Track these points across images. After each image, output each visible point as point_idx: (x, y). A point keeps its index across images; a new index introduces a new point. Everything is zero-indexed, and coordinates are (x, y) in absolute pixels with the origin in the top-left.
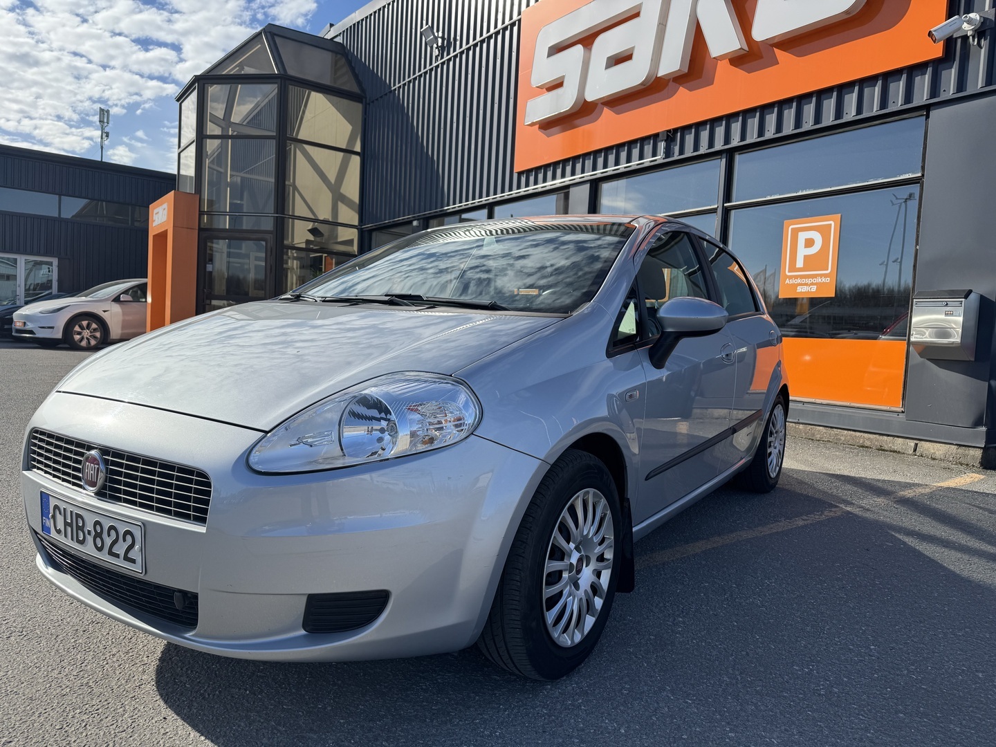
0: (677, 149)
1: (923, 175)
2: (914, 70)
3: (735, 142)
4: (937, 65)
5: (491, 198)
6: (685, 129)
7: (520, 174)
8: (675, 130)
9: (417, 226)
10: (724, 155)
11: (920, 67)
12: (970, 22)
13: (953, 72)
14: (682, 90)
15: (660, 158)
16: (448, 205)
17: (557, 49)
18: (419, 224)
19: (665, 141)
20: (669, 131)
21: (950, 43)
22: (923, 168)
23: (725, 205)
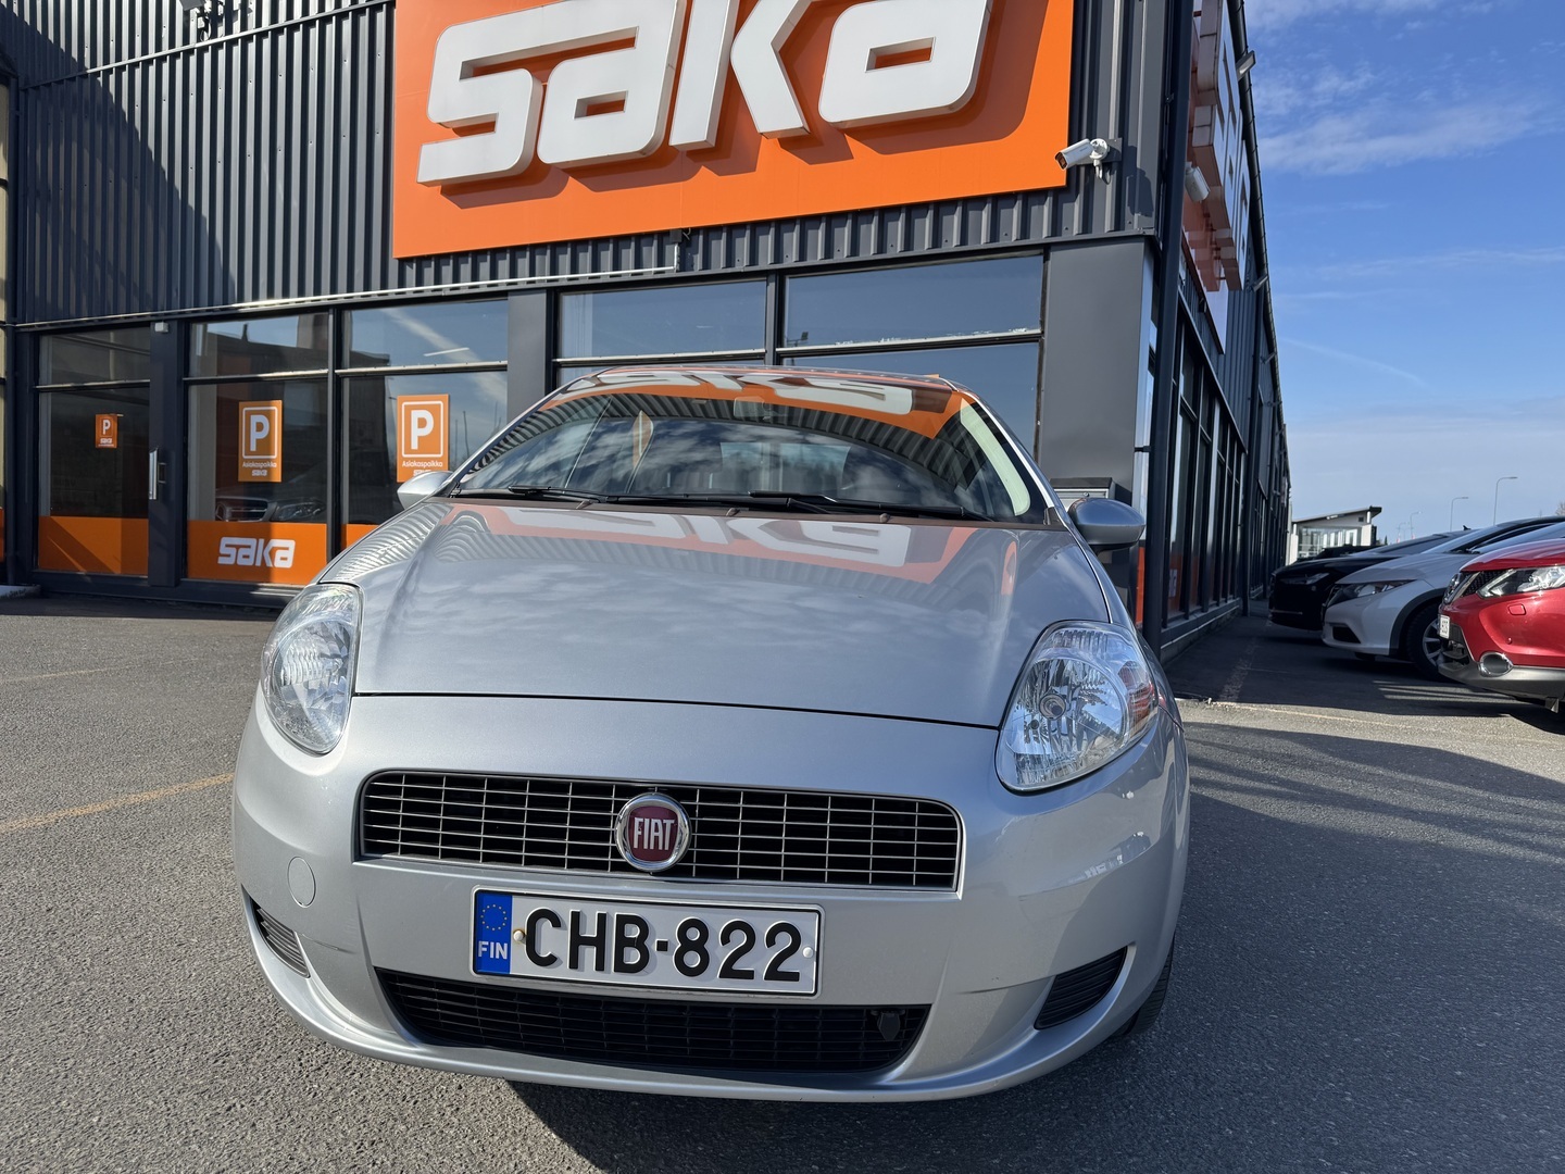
0: (698, 259)
1: (1043, 332)
2: (1031, 197)
3: (791, 259)
4: (1059, 195)
5: (342, 296)
6: (711, 231)
7: (403, 262)
8: (696, 231)
9: (163, 333)
10: (773, 277)
11: (1038, 195)
12: (1098, 149)
13: (1077, 207)
14: (704, 172)
15: (671, 268)
16: (241, 299)
17: (477, 69)
18: (169, 327)
19: (679, 244)
20: (686, 230)
21: (1073, 173)
22: (1042, 323)
23: (777, 350)
